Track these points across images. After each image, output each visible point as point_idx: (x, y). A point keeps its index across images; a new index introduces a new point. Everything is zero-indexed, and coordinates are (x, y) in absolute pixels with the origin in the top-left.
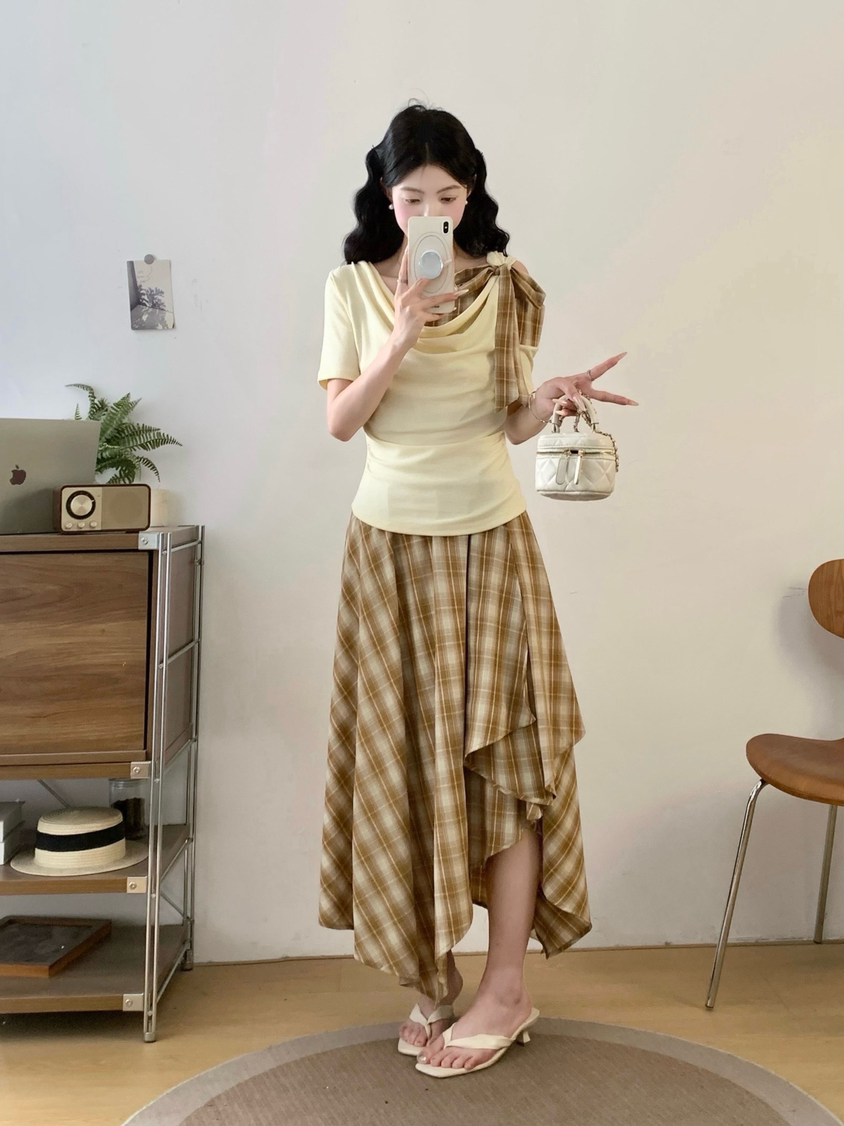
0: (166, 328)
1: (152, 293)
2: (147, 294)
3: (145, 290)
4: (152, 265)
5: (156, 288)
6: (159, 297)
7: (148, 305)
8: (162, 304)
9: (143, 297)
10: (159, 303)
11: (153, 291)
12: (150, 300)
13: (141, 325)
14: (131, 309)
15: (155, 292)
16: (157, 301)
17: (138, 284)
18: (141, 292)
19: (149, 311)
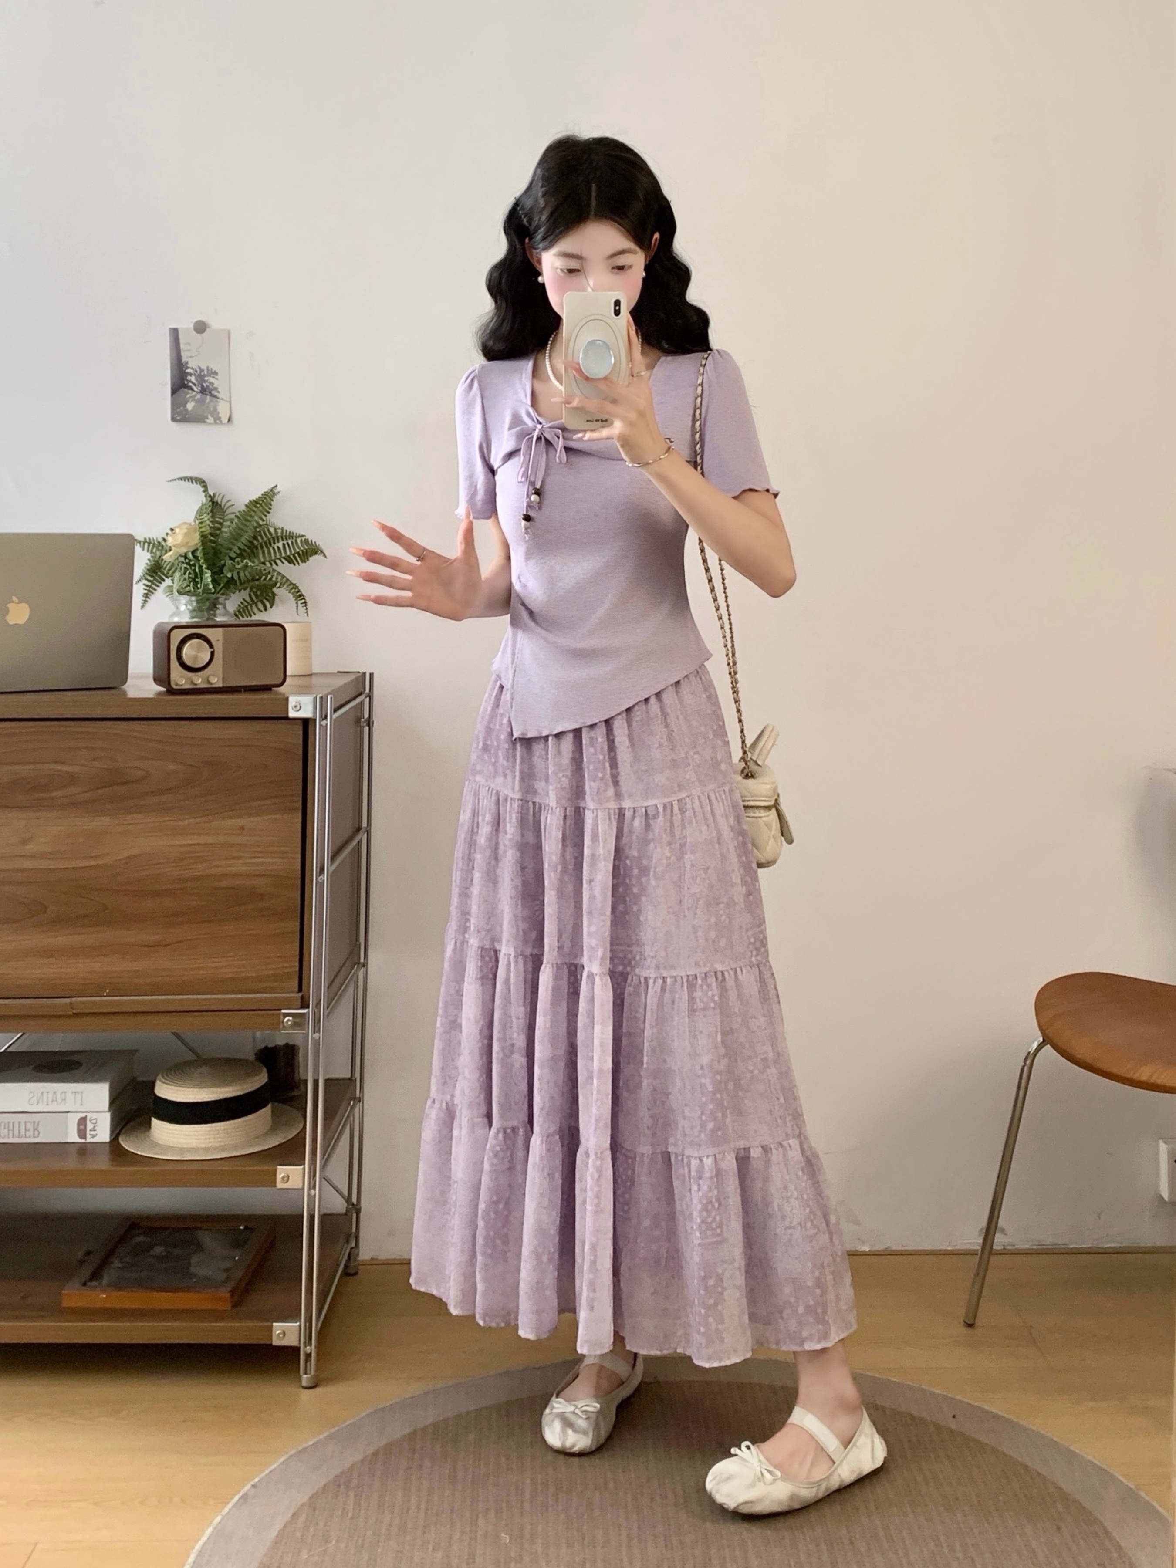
0: (218, 421)
1: (202, 374)
2: (195, 375)
3: (192, 369)
4: (203, 335)
5: (208, 367)
6: (211, 379)
7: (195, 389)
8: (216, 389)
9: (189, 378)
10: (211, 387)
11: (202, 371)
12: (199, 382)
13: (186, 414)
14: (174, 392)
15: (206, 373)
16: (208, 384)
17: (184, 359)
18: (187, 371)
19: (196, 398)
